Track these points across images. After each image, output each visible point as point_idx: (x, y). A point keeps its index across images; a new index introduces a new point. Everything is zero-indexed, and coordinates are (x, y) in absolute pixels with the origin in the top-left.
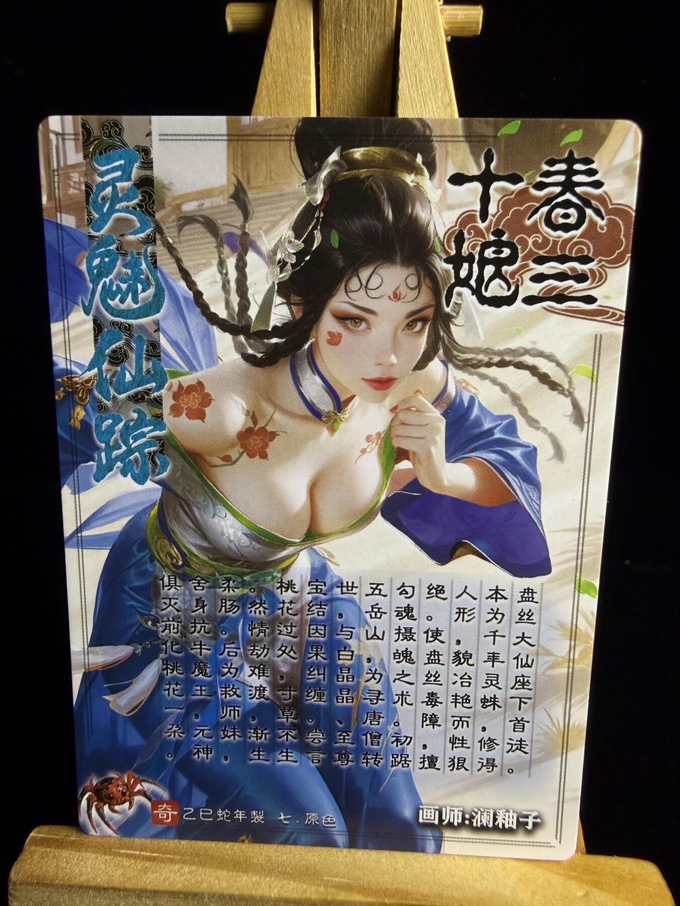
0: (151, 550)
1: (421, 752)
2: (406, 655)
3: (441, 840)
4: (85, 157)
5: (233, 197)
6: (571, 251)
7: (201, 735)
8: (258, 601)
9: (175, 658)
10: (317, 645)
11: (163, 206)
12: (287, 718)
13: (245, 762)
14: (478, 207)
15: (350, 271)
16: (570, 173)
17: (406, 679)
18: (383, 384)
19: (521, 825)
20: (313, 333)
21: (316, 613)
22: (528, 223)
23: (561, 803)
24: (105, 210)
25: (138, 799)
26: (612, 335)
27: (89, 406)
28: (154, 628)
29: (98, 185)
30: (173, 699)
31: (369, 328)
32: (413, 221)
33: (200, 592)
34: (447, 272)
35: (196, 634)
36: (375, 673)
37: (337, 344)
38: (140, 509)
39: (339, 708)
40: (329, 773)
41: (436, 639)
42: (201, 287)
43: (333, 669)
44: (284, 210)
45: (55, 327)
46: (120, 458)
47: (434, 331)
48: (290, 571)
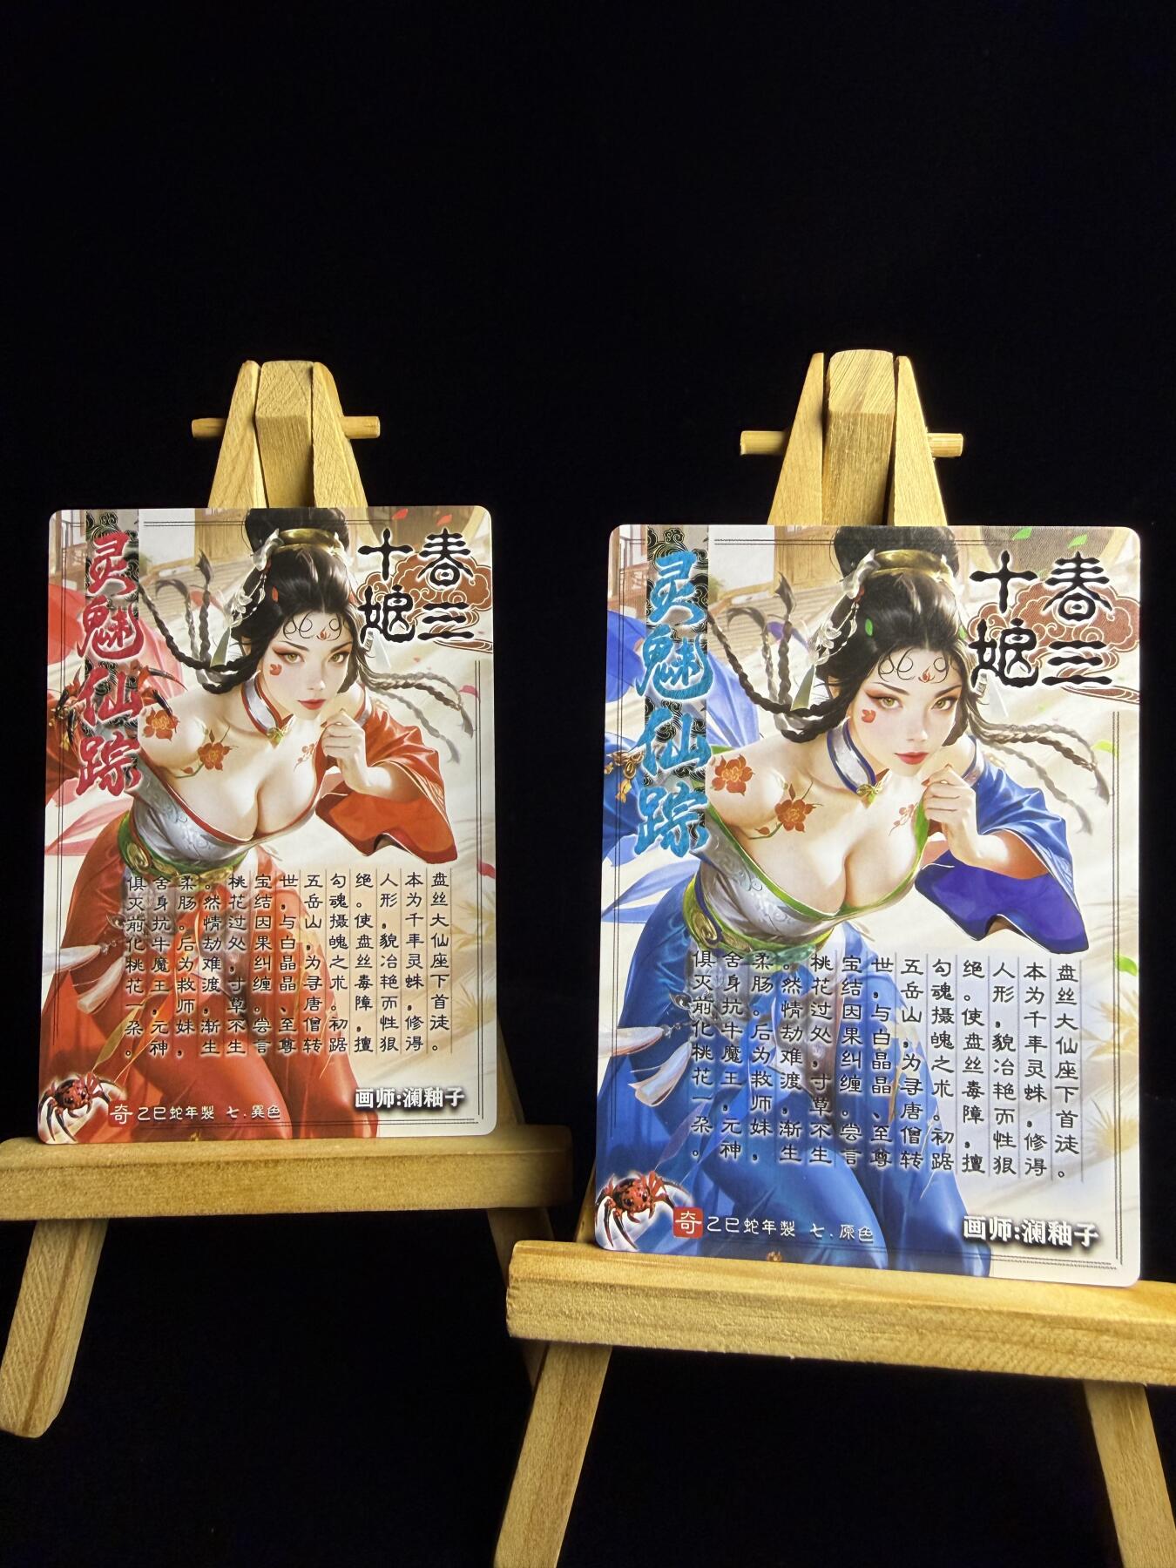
0: (686, 924)
1: (964, 1151)
2: (945, 1039)
3: (990, 1259)
4: (649, 558)
5: (777, 592)
6: (1084, 638)
7: (729, 1130)
8: (792, 979)
9: (705, 1041)
10: (851, 1027)
11: (715, 599)
12: (821, 1111)
13: (775, 1161)
14: (997, 600)
15: (883, 656)
16: (1078, 570)
17: (945, 1066)
18: (915, 758)
19: (1077, 1240)
20: (849, 711)
21: (850, 993)
23: (1119, 1213)
24: (663, 603)
25: (660, 1205)
26: (1129, 713)
27: (635, 781)
28: (686, 1008)
29: (658, 582)
30: (701, 1087)
31: (901, 706)
32: (939, 612)
33: (733, 970)
34: (972, 656)
35: (727, 1014)
36: (913, 1059)
37: (871, 721)
38: (679, 880)
39: (875, 1098)
40: (865, 1176)
41: (974, 1021)
42: (745, 670)
43: (868, 1055)
44: (825, 603)
45: (610, 707)
46: (662, 831)
47: (962, 710)
48: (826, 945)
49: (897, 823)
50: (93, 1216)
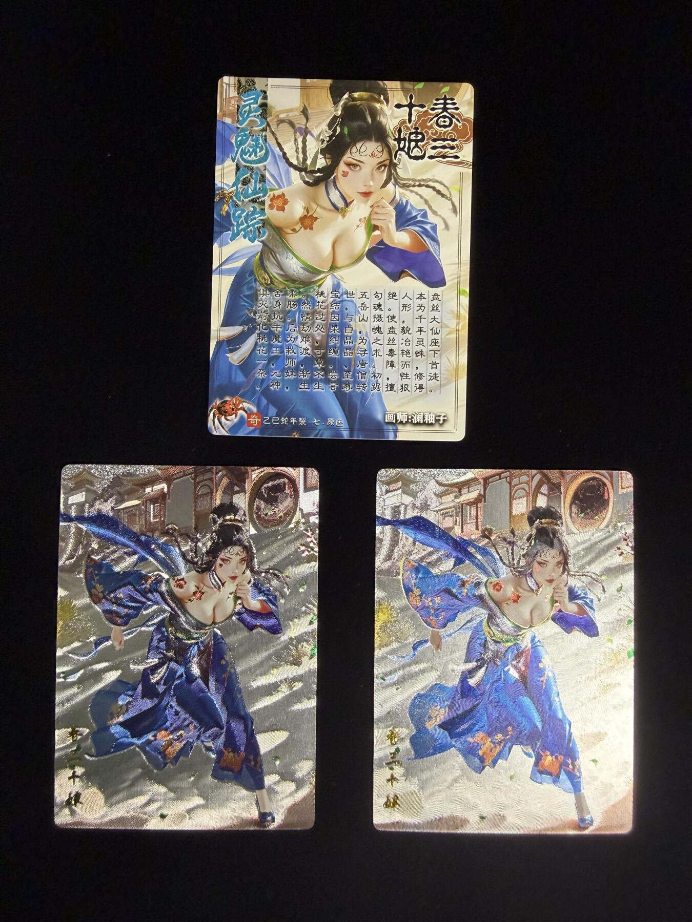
0: (255, 276)
1: (386, 382)
2: (378, 329)
3: (397, 432)
4: (238, 94)
6: (447, 136)
7: (276, 376)
8: (307, 302)
9: (264, 333)
10: (335, 325)
11: (271, 115)
12: (319, 365)
13: (297, 389)
14: (407, 118)
15: (352, 144)
16: (445, 104)
17: (378, 342)
18: (367, 194)
19: (437, 421)
20: (336, 171)
21: (334, 308)
22: (429, 124)
23: (456, 408)
24: (245, 116)
25: (241, 412)
26: (467, 173)
27: (230, 205)
28: (254, 317)
29: (243, 106)
30: (261, 355)
31: (360, 169)
32: (380, 123)
33: (278, 298)
34: (395, 145)
35: (275, 320)
36: (363, 339)
37: (346, 176)
38: (251, 255)
39: (346, 358)
40: (340, 396)
41: (393, 320)
42: (286, 150)
43: (342, 337)
44: (325, 118)
45: (218, 168)
46: (244, 230)
47: (390, 171)
48: (322, 286)
49: (358, 226)
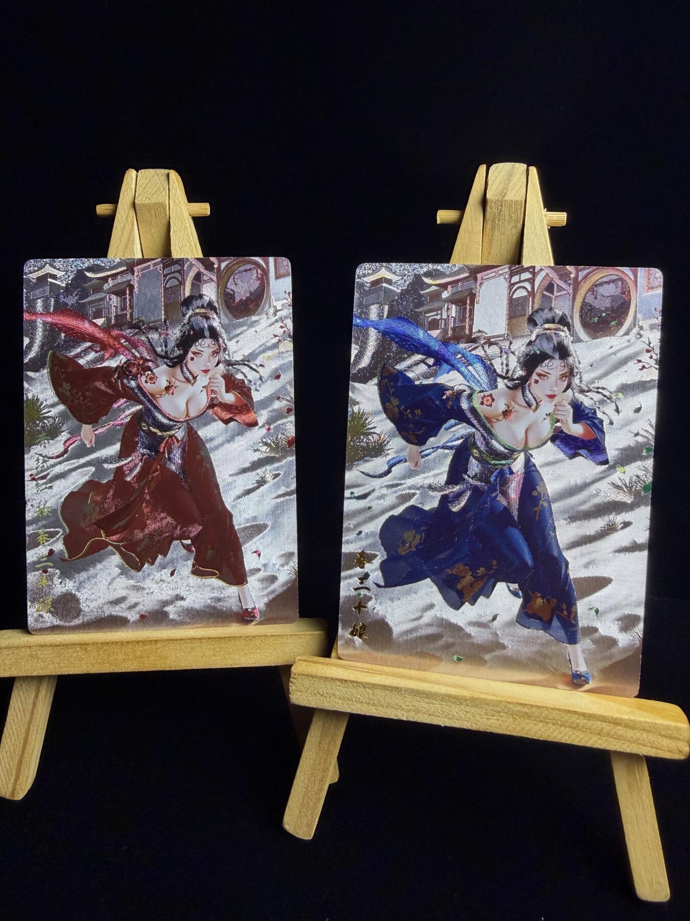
50: (49, 674)
